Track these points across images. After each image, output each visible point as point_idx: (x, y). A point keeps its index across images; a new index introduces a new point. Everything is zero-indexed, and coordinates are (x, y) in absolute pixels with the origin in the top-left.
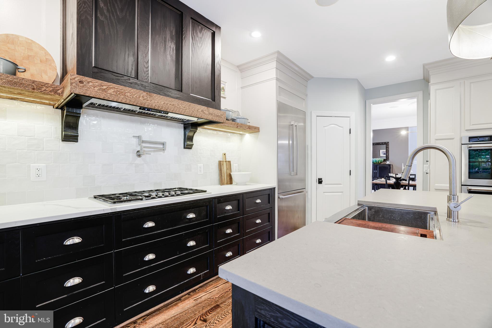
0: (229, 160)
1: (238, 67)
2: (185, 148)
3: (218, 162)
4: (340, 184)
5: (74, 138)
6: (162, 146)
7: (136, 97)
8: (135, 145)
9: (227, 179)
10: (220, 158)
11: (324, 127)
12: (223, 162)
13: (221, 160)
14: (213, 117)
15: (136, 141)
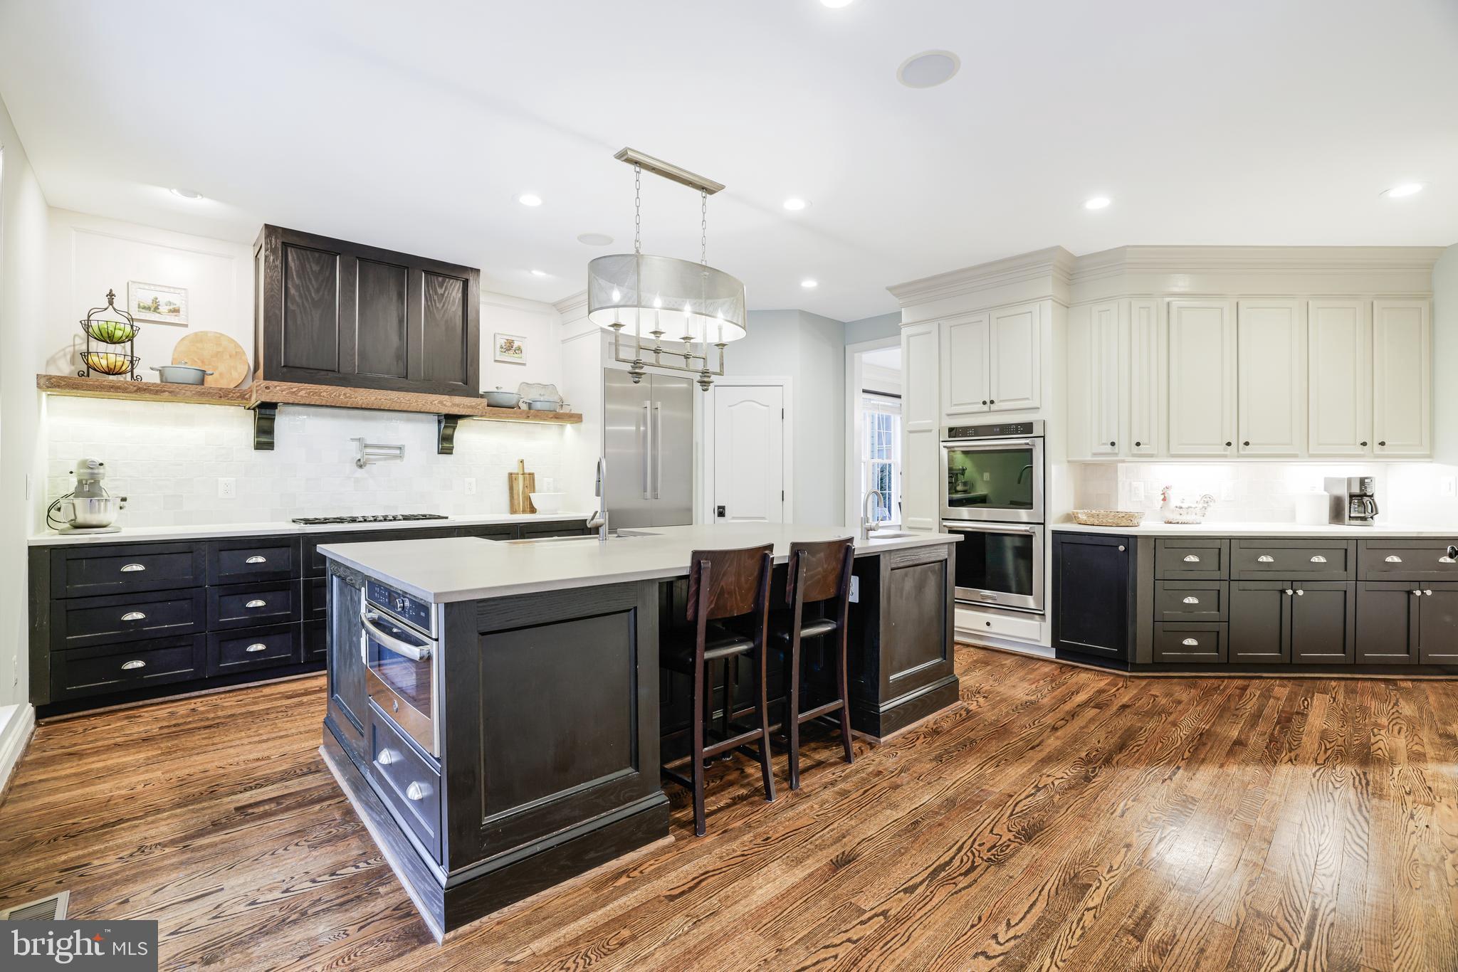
0: (531, 471)
1: (554, 305)
2: (439, 453)
3: (507, 475)
4: (763, 518)
5: (269, 446)
6: (398, 452)
7: (335, 395)
8: (354, 452)
9: (523, 503)
10: (515, 468)
11: (730, 406)
12: (517, 474)
13: (516, 471)
14: (461, 410)
15: (355, 446)
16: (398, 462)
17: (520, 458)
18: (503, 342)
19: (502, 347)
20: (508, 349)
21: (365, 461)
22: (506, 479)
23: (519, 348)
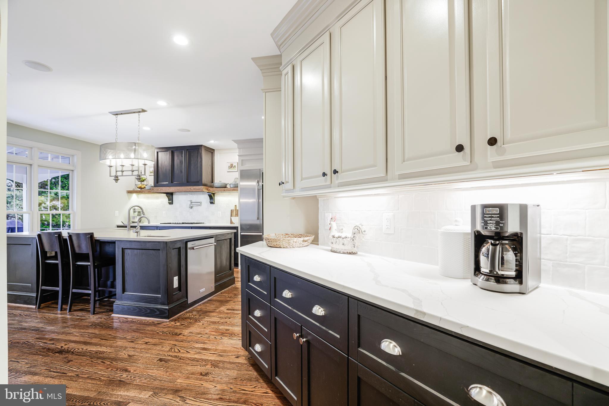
2: (209, 204)
15: (189, 203)
16: (200, 207)
17: (235, 205)
18: (229, 165)
19: (229, 167)
20: (231, 167)
21: (192, 207)
22: (230, 212)
23: (235, 166)
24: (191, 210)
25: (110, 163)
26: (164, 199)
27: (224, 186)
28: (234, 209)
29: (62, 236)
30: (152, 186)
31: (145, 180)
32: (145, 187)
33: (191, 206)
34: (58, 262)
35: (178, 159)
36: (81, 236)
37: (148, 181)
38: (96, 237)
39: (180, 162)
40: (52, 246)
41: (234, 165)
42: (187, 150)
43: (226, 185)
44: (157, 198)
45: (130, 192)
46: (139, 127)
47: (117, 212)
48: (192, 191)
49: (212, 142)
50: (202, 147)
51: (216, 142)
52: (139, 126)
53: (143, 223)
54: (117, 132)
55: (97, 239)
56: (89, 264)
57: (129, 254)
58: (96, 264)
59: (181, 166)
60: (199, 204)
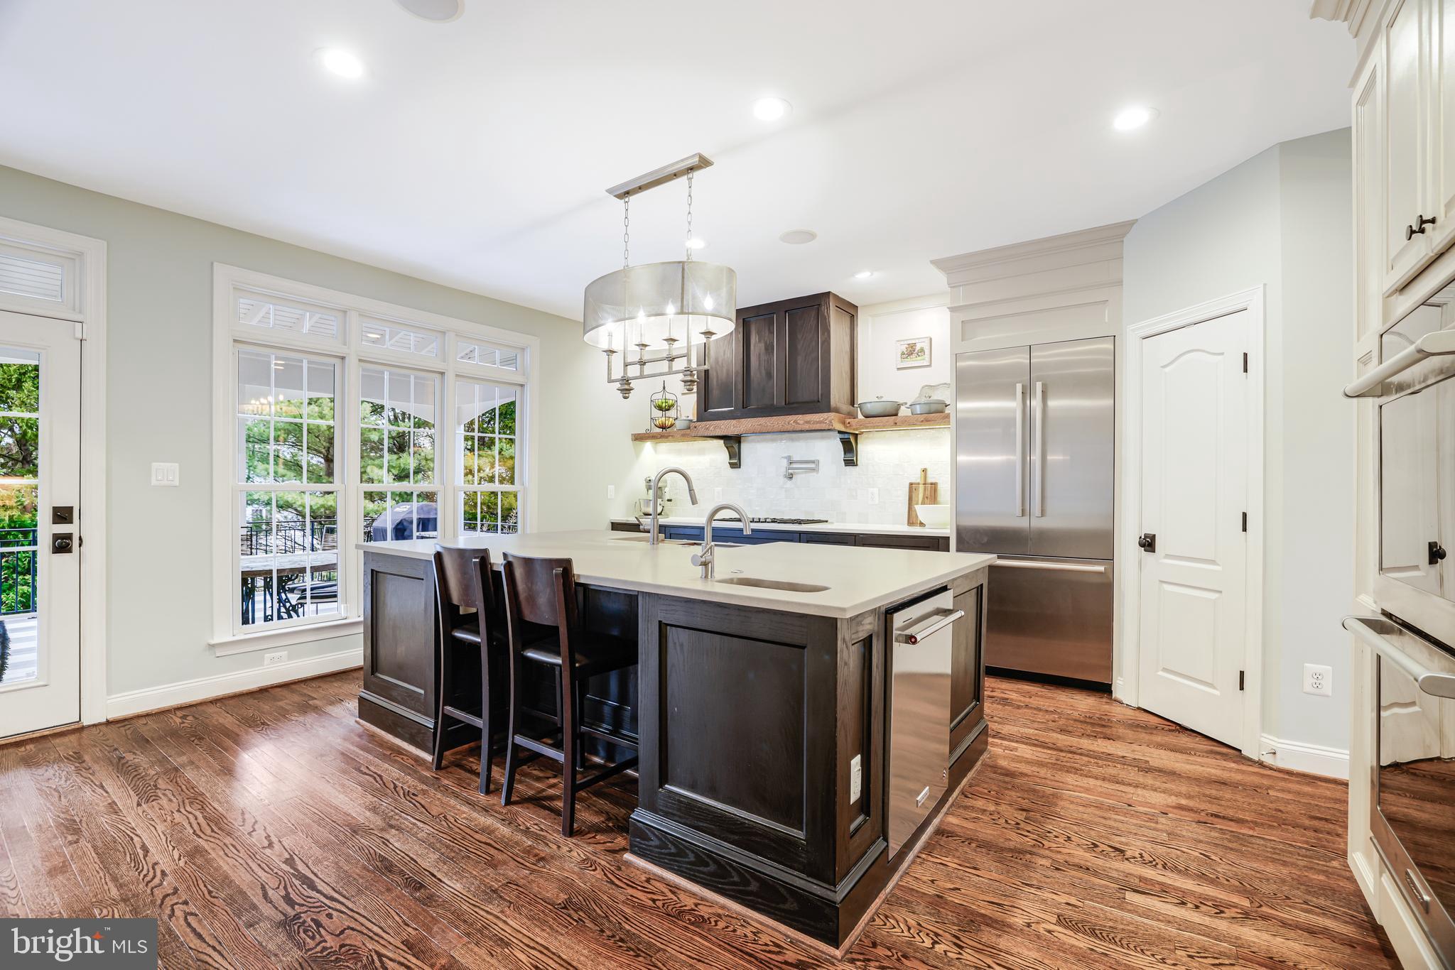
3: (907, 485)
4: (1213, 562)
8: (784, 467)
11: (1164, 367)
12: (919, 484)
15: (785, 463)
16: (815, 474)
17: (923, 467)
18: (904, 348)
19: (903, 353)
20: (910, 354)
21: (792, 474)
22: (907, 489)
23: (922, 350)
24: (789, 484)
25: (610, 342)
26: (717, 453)
27: (894, 413)
28: (918, 481)
29: (490, 564)
30: (691, 421)
31: (673, 405)
32: (672, 425)
33: (790, 471)
34: (480, 640)
35: (760, 341)
36: (538, 567)
37: (678, 408)
38: (579, 576)
39: (766, 349)
40: (466, 589)
41: (918, 348)
42: (786, 312)
43: (899, 406)
44: (701, 452)
45: (639, 438)
46: (689, 220)
47: (611, 488)
48: (799, 428)
49: (864, 276)
50: (829, 298)
51: (877, 275)
52: (689, 213)
53: (667, 516)
54: (627, 246)
55: (582, 581)
56: (559, 661)
57: (682, 645)
58: (577, 665)
59: (770, 362)
60: (813, 466)
